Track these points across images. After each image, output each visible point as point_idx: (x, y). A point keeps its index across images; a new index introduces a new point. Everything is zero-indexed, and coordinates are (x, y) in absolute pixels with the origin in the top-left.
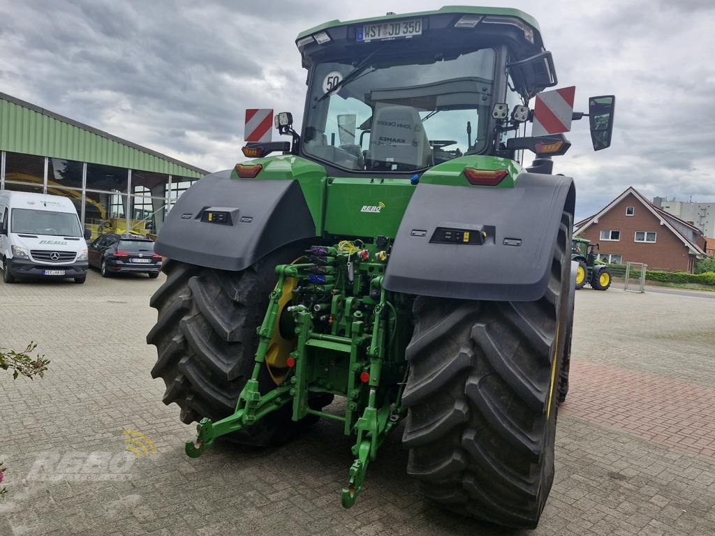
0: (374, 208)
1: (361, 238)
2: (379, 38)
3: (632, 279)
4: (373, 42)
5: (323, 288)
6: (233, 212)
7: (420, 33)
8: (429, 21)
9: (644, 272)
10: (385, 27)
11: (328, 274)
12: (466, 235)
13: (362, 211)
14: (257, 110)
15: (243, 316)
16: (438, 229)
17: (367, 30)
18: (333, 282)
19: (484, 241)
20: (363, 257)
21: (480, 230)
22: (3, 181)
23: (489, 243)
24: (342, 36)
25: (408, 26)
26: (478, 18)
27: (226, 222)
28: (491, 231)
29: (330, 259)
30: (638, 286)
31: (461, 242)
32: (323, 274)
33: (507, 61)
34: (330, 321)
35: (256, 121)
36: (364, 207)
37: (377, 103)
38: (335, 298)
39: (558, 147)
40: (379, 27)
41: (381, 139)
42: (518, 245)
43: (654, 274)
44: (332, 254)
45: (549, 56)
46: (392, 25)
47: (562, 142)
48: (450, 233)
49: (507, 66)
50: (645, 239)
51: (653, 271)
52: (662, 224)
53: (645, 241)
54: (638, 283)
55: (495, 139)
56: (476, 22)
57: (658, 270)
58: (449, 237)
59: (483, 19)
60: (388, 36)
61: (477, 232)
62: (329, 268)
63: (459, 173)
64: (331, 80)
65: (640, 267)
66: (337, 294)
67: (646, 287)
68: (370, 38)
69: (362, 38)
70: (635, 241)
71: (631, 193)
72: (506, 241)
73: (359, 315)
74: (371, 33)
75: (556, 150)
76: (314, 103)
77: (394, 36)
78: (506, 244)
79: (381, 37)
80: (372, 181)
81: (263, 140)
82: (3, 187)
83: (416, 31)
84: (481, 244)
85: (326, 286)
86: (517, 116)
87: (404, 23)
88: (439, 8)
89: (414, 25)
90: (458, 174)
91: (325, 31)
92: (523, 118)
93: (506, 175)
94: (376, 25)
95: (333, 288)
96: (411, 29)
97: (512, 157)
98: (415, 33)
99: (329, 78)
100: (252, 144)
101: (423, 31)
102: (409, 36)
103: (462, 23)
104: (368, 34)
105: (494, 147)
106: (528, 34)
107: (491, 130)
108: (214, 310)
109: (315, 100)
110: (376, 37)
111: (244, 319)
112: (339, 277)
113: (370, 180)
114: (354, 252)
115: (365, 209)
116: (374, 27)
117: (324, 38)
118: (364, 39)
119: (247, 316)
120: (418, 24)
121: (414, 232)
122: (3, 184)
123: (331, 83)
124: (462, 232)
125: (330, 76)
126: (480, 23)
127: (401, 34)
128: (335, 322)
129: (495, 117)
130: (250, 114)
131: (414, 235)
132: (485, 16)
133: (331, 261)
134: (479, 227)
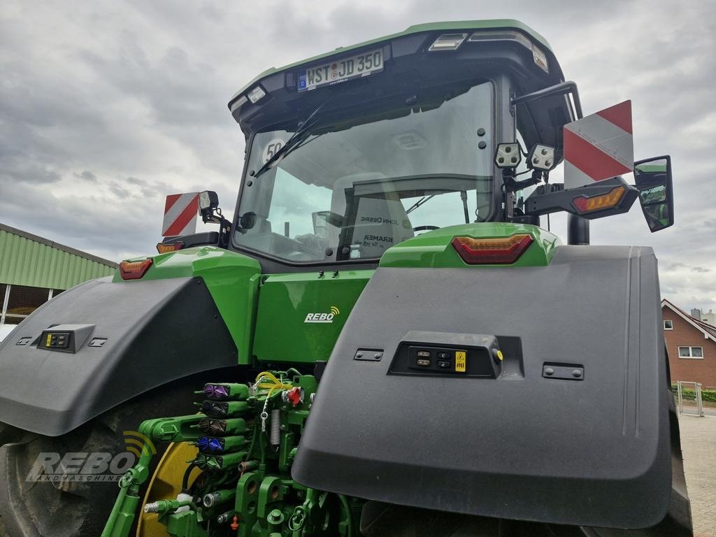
0: (324, 316)
1: (297, 365)
2: (327, 81)
3: (685, 400)
4: (319, 88)
5: (220, 462)
6: (81, 331)
7: (381, 67)
8: (391, 49)
9: (699, 391)
10: (335, 67)
11: (231, 433)
12: (461, 358)
13: (306, 321)
14: (179, 195)
15: (78, 518)
16: (404, 346)
17: (311, 74)
18: (245, 447)
19: (500, 372)
20: (291, 400)
21: (487, 346)
22: (4, 314)
23: (510, 375)
24: (279, 84)
25: (364, 61)
26: (461, 37)
27: (67, 347)
28: (511, 346)
29: (234, 405)
30: (695, 409)
31: (449, 372)
32: (220, 435)
33: (512, 96)
34: (234, 525)
35: (178, 209)
36: (309, 316)
37: (361, 198)
38: (244, 479)
39: (615, 199)
40: (326, 68)
41: (366, 237)
42: (577, 378)
43: (710, 394)
44: (241, 396)
45: (572, 88)
46: (344, 63)
47: (622, 189)
48: (426, 354)
49: (513, 103)
50: (691, 354)
51: (707, 391)
52: (706, 337)
53: (691, 357)
54: (695, 405)
55: (505, 201)
56: (460, 42)
57: (712, 389)
58: (426, 362)
59: (468, 38)
60: (338, 78)
61: (481, 350)
62: (231, 423)
63: (446, 246)
64: (272, 149)
65: (693, 386)
66: (249, 470)
67: (704, 409)
68: (316, 84)
69: (305, 86)
70: (680, 357)
71: (666, 306)
72: (550, 369)
73: (277, 519)
74: (316, 77)
75: (613, 203)
76: (250, 178)
77: (346, 76)
78: (549, 376)
79: (330, 80)
80: (322, 275)
81: (184, 233)
82: (3, 320)
83: (375, 66)
84: (494, 377)
85: (224, 457)
86: (536, 162)
87: (359, 58)
88: (405, 29)
89: (371, 58)
90: (443, 248)
91: (258, 84)
92: (547, 164)
93: (530, 242)
94: (322, 67)
95: (244, 459)
96: (368, 64)
97: (536, 222)
98: (373, 68)
99: (270, 146)
100: (170, 238)
101: (385, 64)
102: (366, 73)
103: (438, 45)
104: (313, 80)
105: (505, 212)
106: (539, 58)
107: (497, 189)
108: (23, 509)
109: (252, 175)
110: (323, 81)
111: (80, 522)
112: (254, 436)
113: (318, 274)
114: (278, 392)
115: (311, 318)
116: (320, 70)
117: (258, 94)
118: (308, 86)
119: (88, 516)
120: (377, 56)
121: (359, 353)
122: (3, 318)
123: (271, 152)
124: (451, 350)
125: (270, 144)
126: (465, 43)
127: (356, 73)
128: (244, 527)
129: (500, 164)
130: (171, 200)
131: (359, 359)
132: (470, 32)
133: (235, 409)
134: (486, 341)
